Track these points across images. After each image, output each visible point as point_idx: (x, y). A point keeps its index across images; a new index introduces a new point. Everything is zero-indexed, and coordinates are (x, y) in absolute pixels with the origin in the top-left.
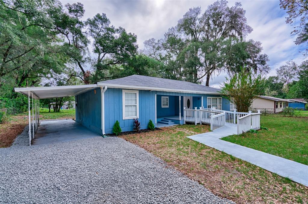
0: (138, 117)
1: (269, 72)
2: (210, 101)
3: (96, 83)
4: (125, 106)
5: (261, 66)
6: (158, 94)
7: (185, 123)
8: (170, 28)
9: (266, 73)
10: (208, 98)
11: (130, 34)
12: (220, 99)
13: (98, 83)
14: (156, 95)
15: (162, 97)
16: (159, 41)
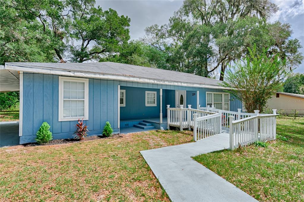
0: (87, 117)
1: (301, 62)
2: (211, 98)
3: (4, 64)
4: (63, 101)
5: (290, 55)
6: (122, 85)
7: (168, 128)
8: (176, 12)
9: (298, 64)
10: (207, 94)
11: (122, 16)
12: (227, 96)
13: (6, 63)
14: (119, 86)
15: (147, 92)
16: (162, 27)
